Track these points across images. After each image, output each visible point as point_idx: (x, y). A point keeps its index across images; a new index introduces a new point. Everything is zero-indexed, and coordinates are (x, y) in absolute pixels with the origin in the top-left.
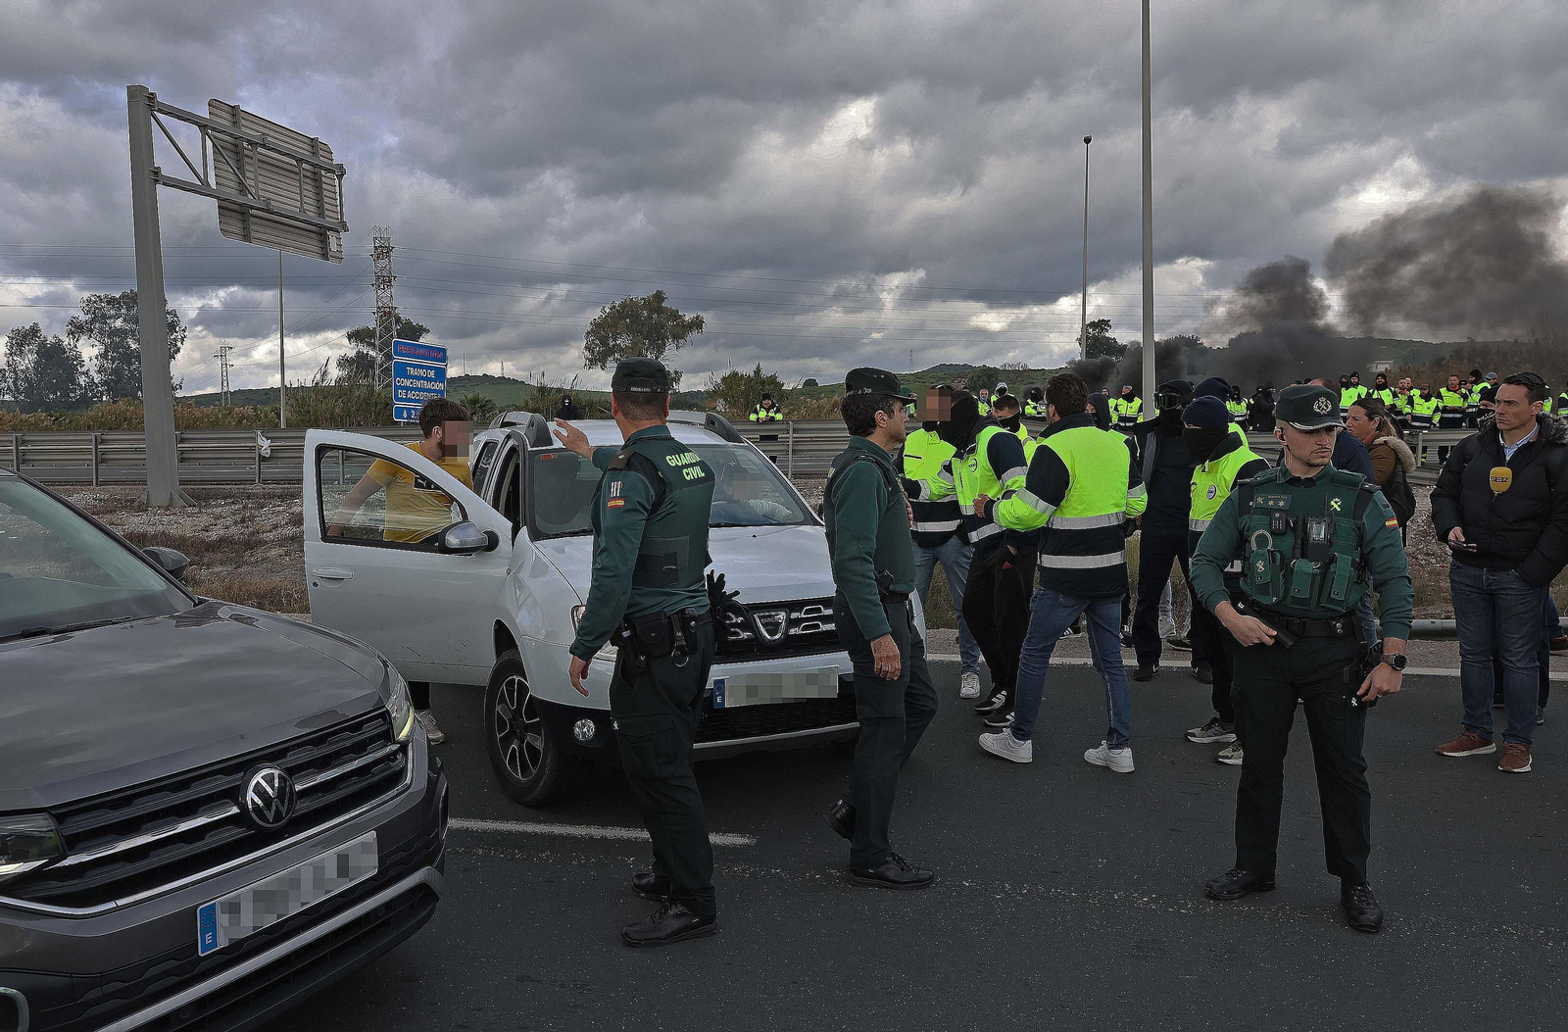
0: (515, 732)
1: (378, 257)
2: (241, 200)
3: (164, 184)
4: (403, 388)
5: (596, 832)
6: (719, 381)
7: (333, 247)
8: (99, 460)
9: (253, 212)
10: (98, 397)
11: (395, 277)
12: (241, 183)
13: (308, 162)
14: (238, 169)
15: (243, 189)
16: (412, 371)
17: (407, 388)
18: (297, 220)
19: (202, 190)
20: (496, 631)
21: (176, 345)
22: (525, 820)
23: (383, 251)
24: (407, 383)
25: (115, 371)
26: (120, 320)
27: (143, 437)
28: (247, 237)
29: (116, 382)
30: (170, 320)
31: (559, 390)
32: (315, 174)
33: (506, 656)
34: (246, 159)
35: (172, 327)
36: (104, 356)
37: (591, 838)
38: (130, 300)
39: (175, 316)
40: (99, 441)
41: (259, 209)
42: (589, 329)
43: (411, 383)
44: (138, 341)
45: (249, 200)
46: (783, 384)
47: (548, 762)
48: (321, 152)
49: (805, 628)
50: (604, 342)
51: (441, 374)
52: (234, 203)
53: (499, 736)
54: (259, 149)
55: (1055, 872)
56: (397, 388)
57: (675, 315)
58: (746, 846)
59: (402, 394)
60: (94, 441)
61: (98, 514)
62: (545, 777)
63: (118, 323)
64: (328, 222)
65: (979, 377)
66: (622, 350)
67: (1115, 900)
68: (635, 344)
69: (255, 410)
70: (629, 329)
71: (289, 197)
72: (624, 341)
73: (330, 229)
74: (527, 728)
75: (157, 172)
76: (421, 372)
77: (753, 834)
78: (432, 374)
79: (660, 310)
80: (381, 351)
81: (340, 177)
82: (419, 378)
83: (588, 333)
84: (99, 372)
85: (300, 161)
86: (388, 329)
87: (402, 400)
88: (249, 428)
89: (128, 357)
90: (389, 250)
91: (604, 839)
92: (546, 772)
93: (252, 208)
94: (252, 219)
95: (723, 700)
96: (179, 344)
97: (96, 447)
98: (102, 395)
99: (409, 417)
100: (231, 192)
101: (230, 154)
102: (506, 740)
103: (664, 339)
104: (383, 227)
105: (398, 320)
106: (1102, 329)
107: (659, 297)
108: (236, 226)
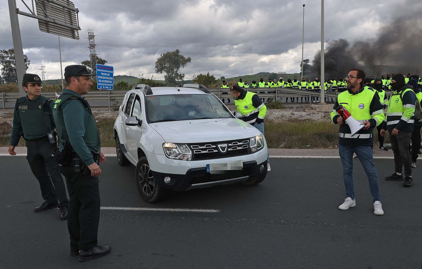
0: (145, 181)
1: (90, 39)
2: (46, 19)
3: (20, 14)
4: (100, 79)
5: (172, 210)
6: (196, 77)
7: (76, 35)
8: (5, 101)
9: (50, 23)
10: (2, 82)
11: (96, 45)
12: (45, 14)
13: (67, 8)
14: (44, 9)
15: (46, 16)
16: (102, 74)
17: (101, 79)
18: (64, 26)
19: (33, 16)
20: (138, 151)
21: (27, 66)
22: (150, 207)
23: (91, 37)
24: (101, 77)
25: (8, 74)
26: (9, 58)
27: (19, 94)
28: (48, 32)
29: (9, 77)
30: (25, 58)
31: (148, 80)
32: (69, 11)
33: (141, 159)
34: (47, 7)
35: (25, 60)
36: (4, 69)
37: (171, 211)
38: (12, 51)
39: (26, 57)
40: (4, 95)
41: (52, 23)
42: (157, 61)
43: (103, 78)
44: (15, 65)
45: (48, 19)
46: (215, 78)
47: (156, 189)
48: (71, 5)
49: (233, 148)
50: (161, 65)
51: (111, 75)
52: (44, 20)
53: (140, 183)
54: (51, 3)
55: (307, 217)
56: (98, 79)
57: (182, 57)
58: (217, 212)
59: (100, 81)
60: (3, 95)
61: (6, 118)
62: (155, 194)
63: (8, 59)
64: (74, 27)
65: (272, 76)
66: (167, 68)
67: (325, 224)
68: (170, 66)
69: (54, 86)
70: (169, 62)
71: (62, 19)
72: (167, 65)
73: (75, 29)
74: (149, 180)
75: (17, 10)
76: (105, 74)
77: (219, 209)
78: (109, 75)
79: (178, 56)
80: (92, 68)
81: (77, 13)
82: (105, 76)
83: (156, 62)
84: (2, 74)
85: (64, 7)
86: (94, 61)
87: (100, 83)
88: (53, 91)
89: (11, 69)
90: (94, 36)
91: (174, 212)
92: (156, 192)
93: (50, 22)
94: (50, 26)
95: (209, 170)
96: (28, 66)
97: (4, 97)
98: (4, 81)
99: (102, 88)
100: (43, 18)
101: (41, 5)
102: (143, 184)
103: (179, 64)
104: (91, 29)
105: (97, 58)
106: (307, 62)
107: (178, 51)
108: (44, 28)
